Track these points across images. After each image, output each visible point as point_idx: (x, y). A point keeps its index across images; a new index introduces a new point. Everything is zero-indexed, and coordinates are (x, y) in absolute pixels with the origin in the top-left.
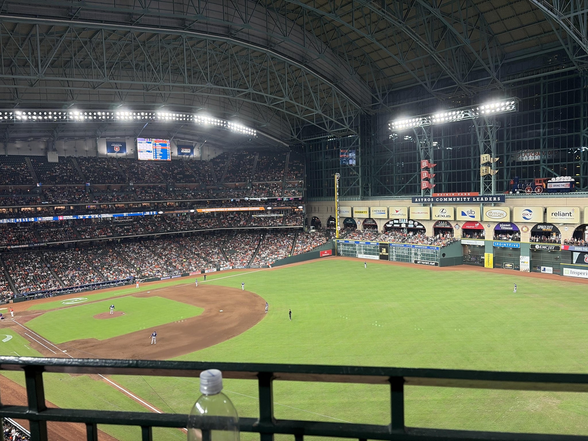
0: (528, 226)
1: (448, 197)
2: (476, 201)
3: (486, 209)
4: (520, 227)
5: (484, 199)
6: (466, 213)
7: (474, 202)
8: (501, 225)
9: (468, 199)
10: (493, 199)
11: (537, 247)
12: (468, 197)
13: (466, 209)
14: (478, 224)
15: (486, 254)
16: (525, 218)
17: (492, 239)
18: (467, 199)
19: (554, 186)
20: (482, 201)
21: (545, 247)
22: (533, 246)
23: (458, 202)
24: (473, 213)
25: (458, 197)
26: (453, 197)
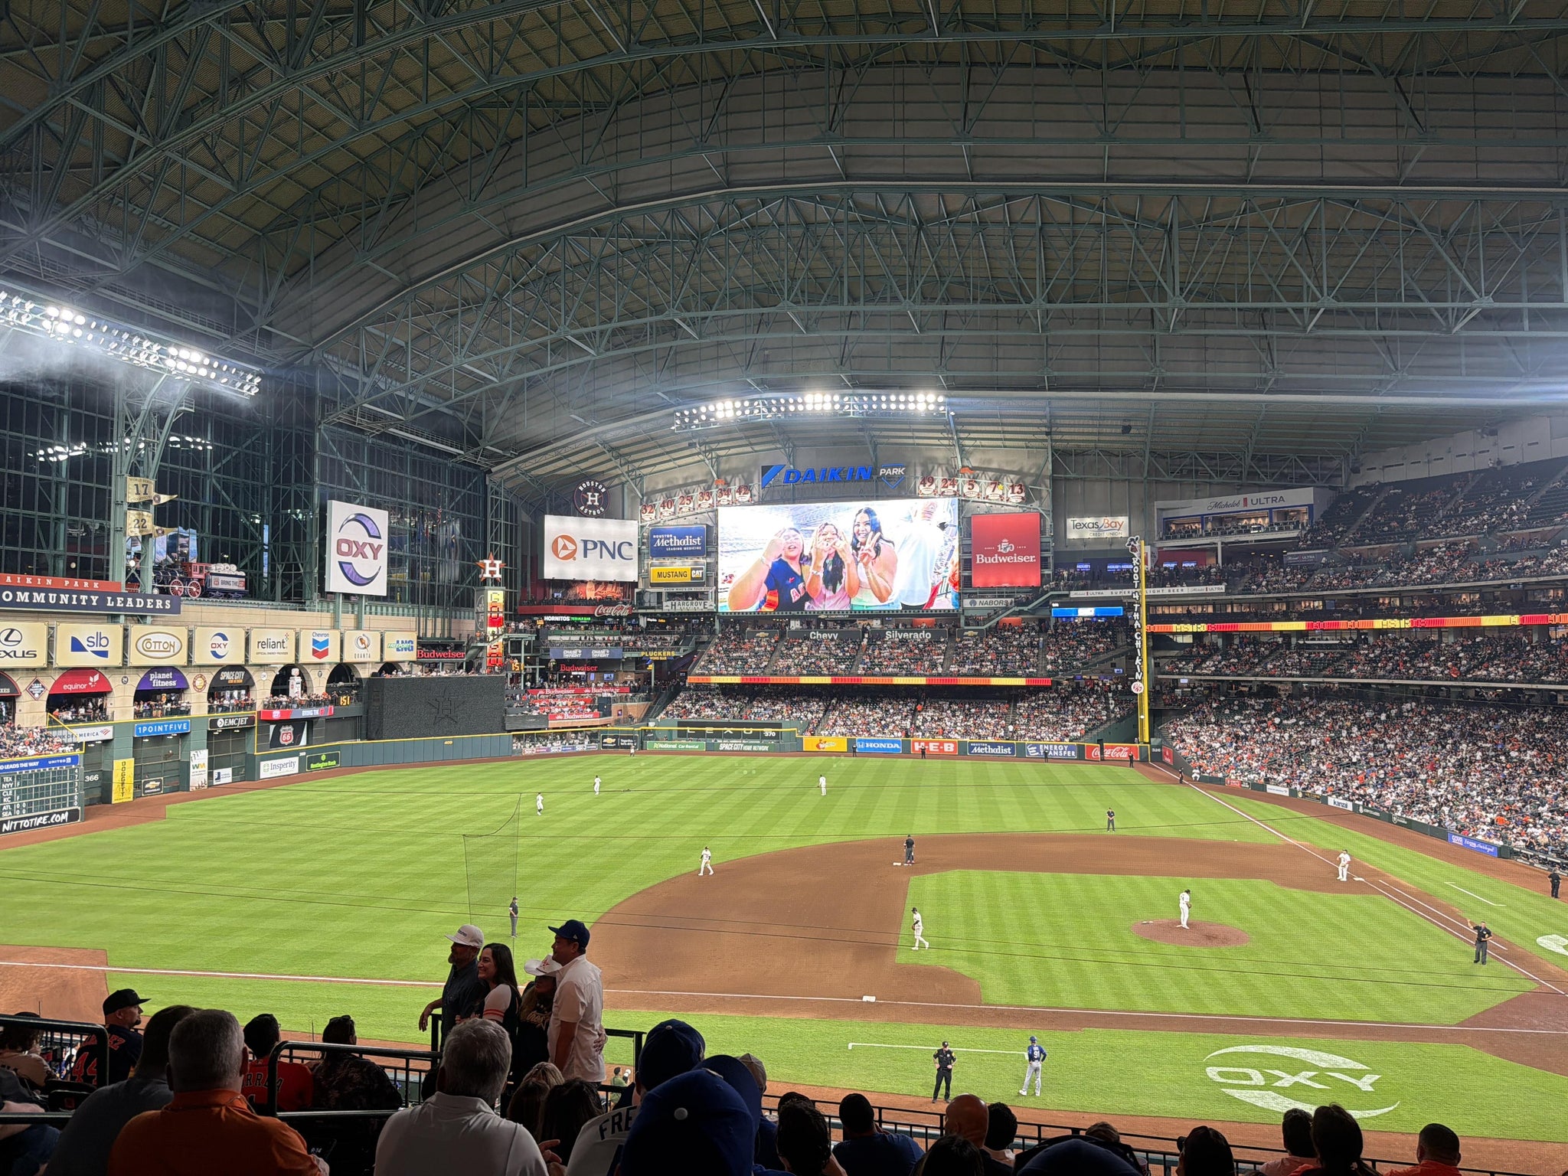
0: (205, 675)
1: (31, 590)
2: (115, 608)
3: (136, 630)
4: (189, 678)
5: (134, 602)
6: (85, 643)
7: (110, 609)
8: (152, 676)
9: (94, 598)
10: (154, 604)
11: (220, 723)
12: (95, 593)
13: (85, 631)
14: (97, 678)
15: (117, 764)
16: (215, 654)
17: (130, 717)
18: (89, 601)
19: (223, 583)
20: (130, 609)
21: (232, 722)
22: (214, 723)
23: (64, 606)
24: (104, 642)
25: (65, 592)
26: (47, 591)
